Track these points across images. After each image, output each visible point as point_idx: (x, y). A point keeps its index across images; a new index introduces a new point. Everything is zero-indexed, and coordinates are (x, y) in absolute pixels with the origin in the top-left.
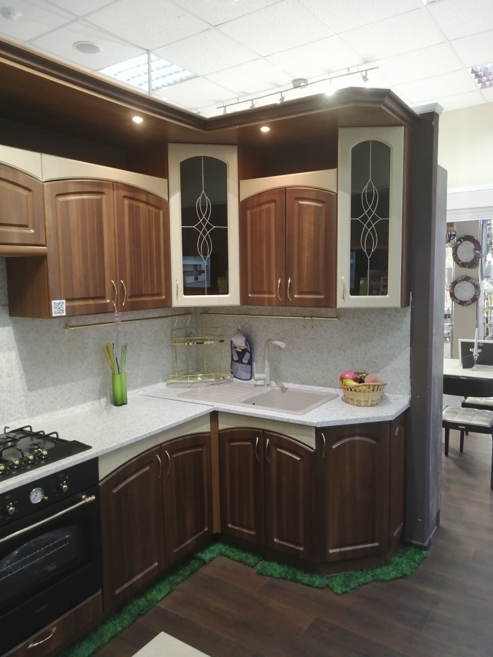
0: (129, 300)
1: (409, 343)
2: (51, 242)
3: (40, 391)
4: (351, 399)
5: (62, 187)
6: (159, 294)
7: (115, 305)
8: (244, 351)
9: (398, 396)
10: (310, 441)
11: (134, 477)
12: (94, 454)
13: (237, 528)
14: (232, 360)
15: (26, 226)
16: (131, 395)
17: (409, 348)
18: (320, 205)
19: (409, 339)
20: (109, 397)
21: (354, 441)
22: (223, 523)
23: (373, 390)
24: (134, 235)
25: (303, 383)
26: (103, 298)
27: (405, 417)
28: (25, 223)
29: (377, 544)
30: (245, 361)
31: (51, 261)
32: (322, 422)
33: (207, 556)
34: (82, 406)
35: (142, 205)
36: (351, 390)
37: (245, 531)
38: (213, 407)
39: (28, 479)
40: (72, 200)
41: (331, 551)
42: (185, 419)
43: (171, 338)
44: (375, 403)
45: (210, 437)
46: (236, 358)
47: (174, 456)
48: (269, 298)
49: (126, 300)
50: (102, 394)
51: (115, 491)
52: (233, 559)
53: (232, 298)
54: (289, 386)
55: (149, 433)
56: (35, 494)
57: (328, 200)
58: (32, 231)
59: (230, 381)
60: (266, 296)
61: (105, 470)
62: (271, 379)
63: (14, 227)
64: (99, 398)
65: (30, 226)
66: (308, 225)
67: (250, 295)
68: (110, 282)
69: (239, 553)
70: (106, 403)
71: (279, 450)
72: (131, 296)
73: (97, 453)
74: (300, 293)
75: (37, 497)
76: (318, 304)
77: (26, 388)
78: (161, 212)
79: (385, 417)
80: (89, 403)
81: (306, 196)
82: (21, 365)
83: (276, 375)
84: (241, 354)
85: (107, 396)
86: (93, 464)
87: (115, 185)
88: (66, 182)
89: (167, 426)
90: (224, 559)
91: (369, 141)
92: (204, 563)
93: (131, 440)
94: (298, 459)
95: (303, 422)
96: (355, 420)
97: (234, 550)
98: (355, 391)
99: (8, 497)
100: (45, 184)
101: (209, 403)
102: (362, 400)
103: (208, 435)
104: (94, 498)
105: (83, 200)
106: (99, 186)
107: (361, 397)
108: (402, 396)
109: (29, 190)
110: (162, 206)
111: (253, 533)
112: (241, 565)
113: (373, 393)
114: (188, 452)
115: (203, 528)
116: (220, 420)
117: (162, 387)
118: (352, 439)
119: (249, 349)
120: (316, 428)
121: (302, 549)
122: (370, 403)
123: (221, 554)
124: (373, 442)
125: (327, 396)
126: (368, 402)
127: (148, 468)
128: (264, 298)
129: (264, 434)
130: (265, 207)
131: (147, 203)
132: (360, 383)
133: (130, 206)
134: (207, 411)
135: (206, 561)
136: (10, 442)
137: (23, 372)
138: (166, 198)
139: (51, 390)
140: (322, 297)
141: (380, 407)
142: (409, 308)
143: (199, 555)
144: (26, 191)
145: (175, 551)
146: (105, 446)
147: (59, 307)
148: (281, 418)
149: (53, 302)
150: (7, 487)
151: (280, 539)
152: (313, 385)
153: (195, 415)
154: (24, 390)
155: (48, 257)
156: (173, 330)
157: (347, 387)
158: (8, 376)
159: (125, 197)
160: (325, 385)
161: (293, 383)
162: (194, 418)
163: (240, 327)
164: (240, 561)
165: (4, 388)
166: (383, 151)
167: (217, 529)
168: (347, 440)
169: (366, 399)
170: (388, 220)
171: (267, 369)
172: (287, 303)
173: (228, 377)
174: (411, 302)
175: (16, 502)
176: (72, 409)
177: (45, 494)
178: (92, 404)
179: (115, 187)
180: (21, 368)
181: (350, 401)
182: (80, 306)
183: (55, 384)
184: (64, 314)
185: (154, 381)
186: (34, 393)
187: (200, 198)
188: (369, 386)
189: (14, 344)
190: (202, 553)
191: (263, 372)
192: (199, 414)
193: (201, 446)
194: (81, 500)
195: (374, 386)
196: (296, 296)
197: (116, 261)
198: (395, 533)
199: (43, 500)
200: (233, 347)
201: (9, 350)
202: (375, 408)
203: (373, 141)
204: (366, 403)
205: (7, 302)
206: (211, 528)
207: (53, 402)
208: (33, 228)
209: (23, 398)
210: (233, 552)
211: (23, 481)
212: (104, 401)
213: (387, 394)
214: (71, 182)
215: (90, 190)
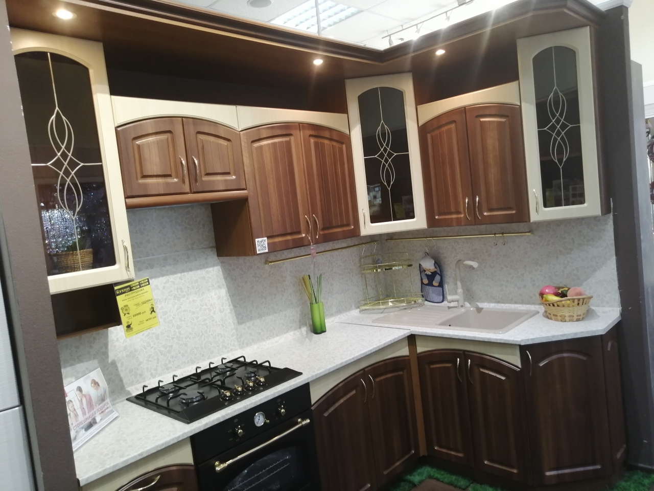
0: (321, 233)
1: (613, 252)
2: (250, 185)
3: (248, 324)
4: (554, 315)
5: (256, 133)
6: (348, 225)
7: (309, 238)
8: (434, 274)
9: (607, 309)
10: (515, 360)
11: (342, 401)
12: (305, 380)
13: (444, 450)
14: (422, 283)
15: (228, 173)
16: (329, 323)
17: (614, 258)
18: (503, 120)
19: (613, 248)
20: (308, 326)
21: (563, 358)
22: (429, 446)
23: (578, 304)
24: (322, 173)
25: (499, 302)
26: (299, 232)
27: (617, 330)
28: (228, 171)
29: (598, 467)
30: (435, 283)
31: (251, 202)
32: (526, 340)
33: (416, 478)
34: (285, 336)
35: (326, 142)
36: (554, 305)
37: (453, 453)
38: (409, 331)
39: (252, 404)
40: (265, 145)
41: (548, 474)
42: (385, 344)
43: (360, 266)
44: (581, 317)
45: (409, 360)
46: (426, 281)
47: (378, 380)
48: (457, 219)
49: (319, 234)
50: (302, 324)
51: (326, 415)
52: (442, 482)
53: (419, 221)
54: (484, 305)
55: (353, 358)
56: (258, 418)
57: (511, 114)
58: (234, 177)
59: (422, 305)
60: (454, 216)
61: (316, 395)
62: (465, 300)
63: (219, 176)
64: (300, 328)
65: (232, 173)
66: (492, 142)
67: (437, 217)
68: (304, 217)
69: (449, 475)
70: (307, 331)
71: (482, 370)
72: (323, 229)
73: (308, 379)
74: (490, 210)
75: (260, 420)
76: (510, 220)
77: (236, 322)
78: (344, 146)
79: (594, 332)
80: (292, 333)
81: (487, 112)
82: (230, 301)
83: (470, 296)
84: (431, 277)
85: (306, 325)
86: (305, 388)
87: (301, 126)
88: (259, 129)
89: (369, 351)
90: (434, 482)
91: (551, 48)
92: (414, 485)
93: (337, 365)
94: (503, 378)
95: (506, 340)
96: (561, 335)
97: (442, 472)
98: (558, 306)
99: (236, 420)
100: (241, 133)
101: (405, 327)
102: (567, 315)
103: (407, 358)
104: (308, 421)
105: (274, 144)
106: (286, 129)
107: (566, 312)
108: (610, 309)
109: (229, 140)
110: (345, 140)
111: (461, 455)
112: (452, 488)
113: (578, 307)
114: (389, 375)
115: (410, 451)
116: (418, 343)
117: (356, 314)
118: (560, 355)
119: (439, 272)
120: (520, 346)
121: (515, 471)
122: (575, 318)
123: (430, 477)
124: (585, 358)
125: (527, 314)
126: (573, 316)
127: (354, 392)
128: (452, 219)
129: (465, 355)
130: (445, 129)
131: (331, 139)
132: (562, 297)
133: (316, 144)
134: (404, 335)
135: (416, 483)
136: (228, 371)
137: (232, 307)
138: (348, 132)
139: (257, 322)
140: (514, 212)
141: (587, 322)
142: (611, 216)
143: (408, 477)
144: (226, 141)
145: (385, 473)
146: (314, 372)
147: (262, 244)
148: (481, 338)
149: (256, 240)
150: (235, 411)
151: (489, 460)
152: (510, 303)
153: (393, 340)
154: (234, 324)
155: (249, 199)
156: (361, 258)
157: (548, 302)
158: (221, 311)
159: (311, 136)
160: (523, 302)
161: (488, 302)
162: (393, 342)
163: (427, 249)
164: (451, 484)
165: (218, 323)
166: (568, 56)
167: (423, 452)
168: (554, 357)
169: (571, 314)
170: (579, 126)
171: (460, 290)
172: (476, 222)
173: (420, 300)
174: (612, 209)
175: (243, 425)
176: (277, 339)
177: (267, 417)
178: (294, 334)
179: (301, 128)
180: (231, 304)
181: (553, 317)
182: (280, 242)
183: (260, 316)
184: (267, 251)
185: (347, 309)
186: (243, 326)
187: (380, 127)
188: (573, 300)
189: (223, 281)
190: (411, 476)
191: (456, 293)
192: (397, 338)
193: (402, 369)
194: (297, 423)
195: (579, 300)
196: (485, 214)
197: (307, 198)
198: (619, 455)
199: (265, 423)
200: (422, 270)
201: (219, 287)
202: (581, 323)
203: (556, 47)
204: (571, 318)
205: (215, 245)
206: (417, 449)
207: (259, 334)
208: (235, 175)
209: (234, 331)
210: (442, 475)
211: (247, 406)
212: (304, 329)
213: (593, 308)
214: (263, 128)
215: (280, 134)
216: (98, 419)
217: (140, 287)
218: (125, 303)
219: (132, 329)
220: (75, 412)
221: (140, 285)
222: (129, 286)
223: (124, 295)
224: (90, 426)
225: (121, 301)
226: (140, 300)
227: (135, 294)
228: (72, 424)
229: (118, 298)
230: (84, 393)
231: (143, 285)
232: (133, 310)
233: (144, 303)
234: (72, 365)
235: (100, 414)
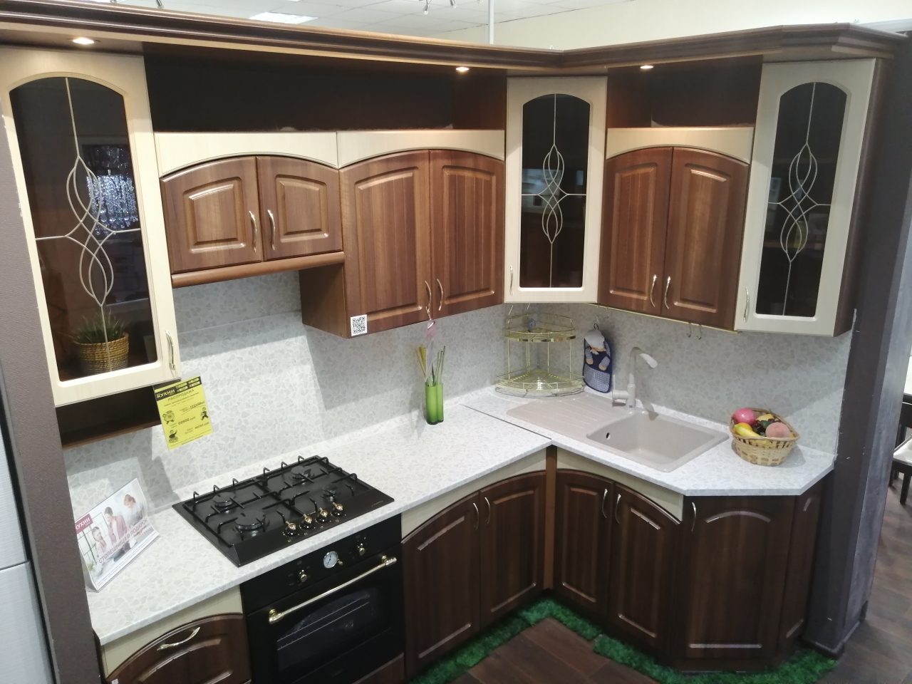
0: (447, 303)
1: (843, 381)
2: (350, 244)
3: (339, 409)
4: (743, 452)
5: (364, 169)
6: (487, 289)
7: (428, 311)
8: (601, 355)
9: (818, 452)
10: (676, 511)
11: (444, 531)
12: (395, 511)
13: (573, 590)
14: (585, 362)
15: (319, 230)
16: (450, 406)
17: (843, 389)
18: (722, 179)
19: (843, 377)
20: (421, 409)
21: (739, 516)
22: (557, 580)
23: (777, 446)
24: (456, 220)
25: (681, 410)
26: (414, 304)
27: (823, 488)
28: (318, 227)
29: (758, 646)
30: (602, 366)
31: (350, 269)
32: (693, 490)
33: (532, 616)
34: (388, 422)
35: (468, 174)
36: (744, 441)
37: (583, 595)
38: (550, 440)
39: (321, 543)
40: (375, 186)
41: (693, 646)
42: (512, 459)
43: (505, 329)
44: (778, 462)
45: (545, 477)
46: (590, 361)
47: (497, 502)
48: (638, 300)
49: (443, 304)
50: (413, 406)
51: (421, 548)
52: (565, 625)
53: (586, 292)
54: (661, 410)
55: (464, 481)
56: (328, 558)
57: (736, 173)
58: (326, 235)
59: (580, 391)
60: (635, 296)
61: (407, 528)
62: (636, 396)
63: (305, 234)
64: (410, 412)
65: (324, 228)
66: (701, 208)
67: (611, 292)
68: (423, 283)
69: (575, 618)
70: (418, 417)
71: (633, 511)
72: (450, 297)
73: (400, 509)
74: (684, 300)
75: (331, 561)
76: (706, 320)
77: (323, 406)
78: (494, 178)
79: (788, 491)
80: (398, 419)
81: (702, 162)
82: (316, 379)
83: (644, 393)
84: (598, 358)
85: (419, 408)
86: (396, 521)
87: (432, 154)
88: (368, 164)
89: (488, 470)
90: (554, 623)
91: (811, 85)
92: (529, 625)
93: (441, 491)
94: (657, 528)
95: (668, 485)
96: (742, 490)
97: (568, 613)
98: (750, 443)
99: (300, 563)
100: (342, 171)
101: (546, 432)
102: (760, 456)
103: (541, 474)
104: (395, 560)
105: (389, 183)
106: (408, 160)
107: (759, 453)
108: (822, 453)
109: (322, 183)
110: (496, 168)
111: (593, 600)
112: (574, 635)
113: (777, 451)
114: (514, 496)
115: (530, 584)
116: (560, 457)
117: (490, 393)
118: (736, 513)
119: (608, 353)
120: (685, 497)
121: (653, 635)
122: (770, 462)
123: (552, 616)
124: (767, 520)
125: (713, 437)
126: (767, 460)
127: (462, 519)
128: (631, 299)
129: (616, 487)
130: (641, 171)
131: (474, 170)
132: (759, 433)
133: (452, 178)
134: (542, 446)
135: (532, 623)
136: (304, 482)
137: (319, 388)
138: (503, 158)
139: (352, 405)
140: (714, 311)
141: (784, 469)
142: (850, 333)
143: (524, 613)
144: (319, 185)
145: (493, 610)
146: (410, 499)
147: (359, 324)
149: (352, 318)
150: (298, 553)
151: (626, 615)
152: (695, 415)
153: (525, 453)
154: (320, 408)
155: (346, 265)
156: (507, 318)
157: (738, 436)
158: (302, 393)
159: (444, 167)
160: (711, 418)
161: (667, 407)
162: (524, 456)
163: (598, 321)
164: (574, 630)
165: (298, 408)
166: (833, 100)
167: (548, 583)
168: (728, 514)
169: (765, 457)
170: (830, 207)
171: (632, 386)
172: (661, 312)
173: (579, 384)
174: (853, 324)
175: (308, 567)
176: (376, 426)
177: (340, 558)
178: (401, 420)
179: (431, 157)
180: (317, 383)
181: (742, 455)
182: (384, 319)
183: (356, 398)
184: (366, 332)
185: (480, 385)
186: (332, 411)
187: (549, 154)
188: (772, 441)
189: (309, 356)
190: (527, 611)
191: (626, 389)
192: (531, 451)
193: (533, 488)
194: (381, 562)
195: (779, 442)
196: (676, 304)
197: (431, 256)
198: (789, 634)
199: (337, 564)
200: (587, 347)
201: (303, 363)
202: (776, 471)
203: (819, 85)
204: (765, 461)
205: (300, 308)
206: (540, 582)
207: (353, 420)
208: (328, 231)
209: (319, 417)
210: (566, 616)
211: (316, 546)
212: (415, 414)
213: (800, 447)
214: (375, 162)
215: (398, 168)
216: (131, 545)
217: (189, 388)
218: (168, 408)
219: (176, 439)
220: (102, 541)
221: (188, 385)
222: (174, 388)
223: (167, 398)
224: (122, 553)
225: (163, 406)
226: (189, 403)
227: (181, 397)
228: (98, 556)
229: (160, 403)
230: (114, 515)
231: (193, 385)
232: (178, 416)
233: (194, 406)
234: (104, 464)
235: (135, 536)
